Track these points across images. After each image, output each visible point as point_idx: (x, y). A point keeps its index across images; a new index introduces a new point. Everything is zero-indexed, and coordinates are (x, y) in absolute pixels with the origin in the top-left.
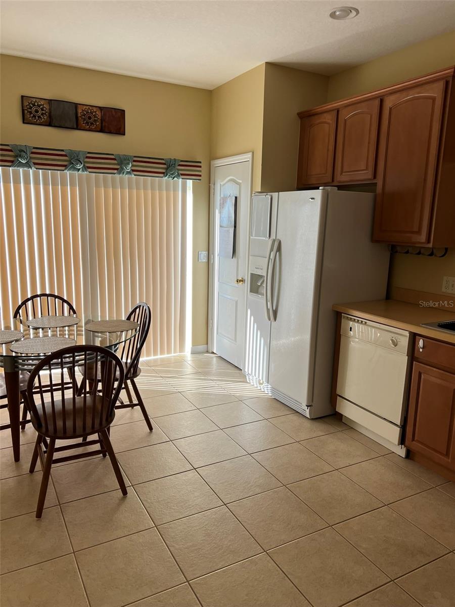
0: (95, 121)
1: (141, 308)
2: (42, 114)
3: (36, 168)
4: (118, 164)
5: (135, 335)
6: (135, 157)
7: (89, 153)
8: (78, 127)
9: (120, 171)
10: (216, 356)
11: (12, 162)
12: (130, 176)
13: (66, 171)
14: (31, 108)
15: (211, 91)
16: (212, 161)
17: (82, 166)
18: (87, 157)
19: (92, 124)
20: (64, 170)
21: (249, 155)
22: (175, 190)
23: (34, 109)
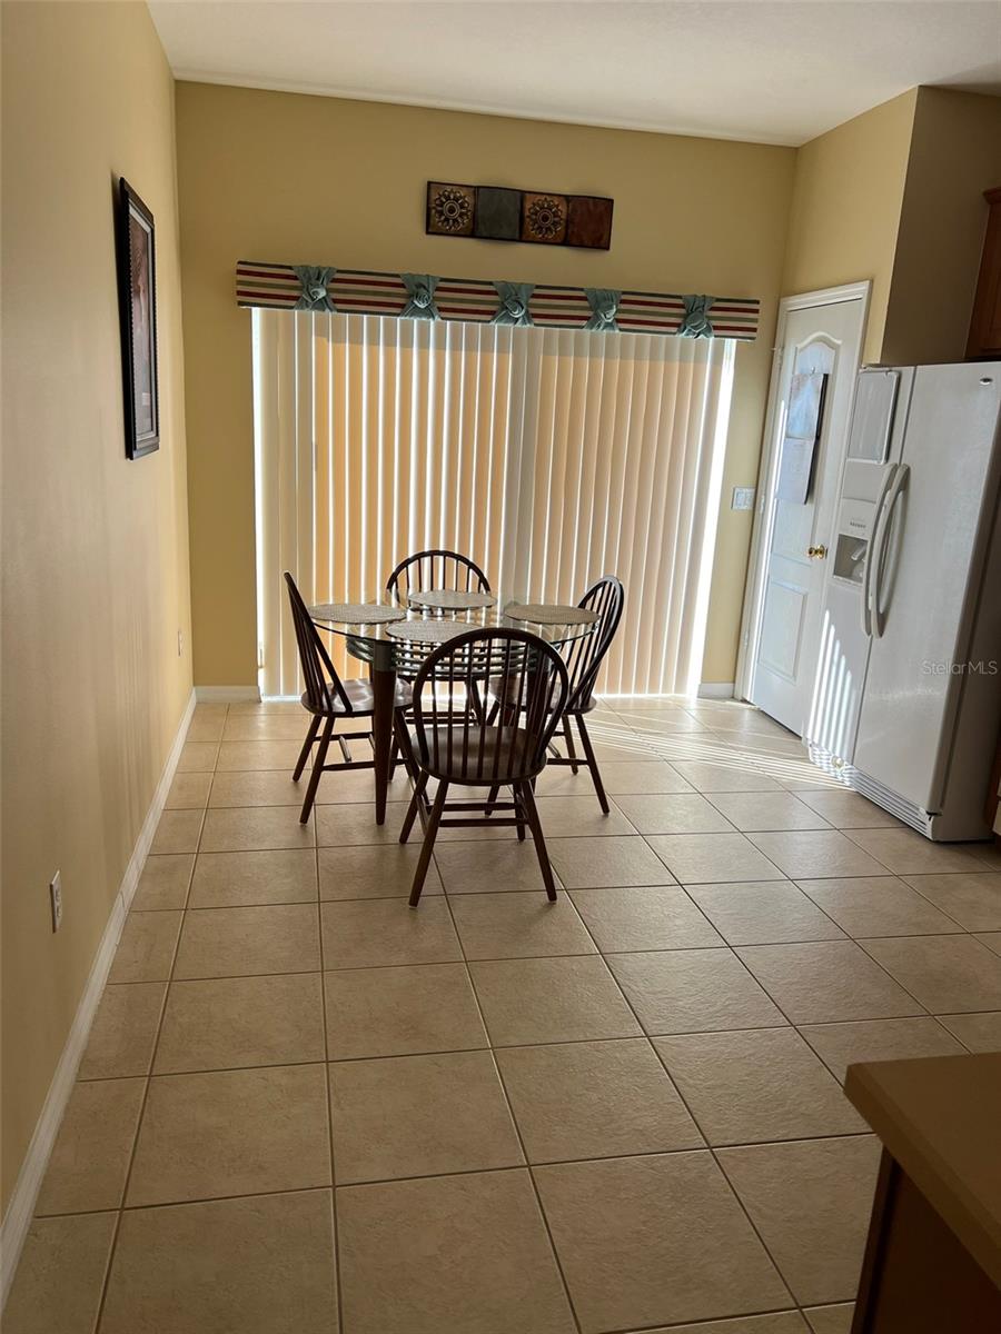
0: (555, 224)
1: (608, 585)
2: (461, 215)
3: (442, 318)
4: (590, 309)
5: (592, 634)
6: (624, 293)
7: (538, 287)
8: (521, 238)
9: (593, 321)
10: (750, 709)
11: (402, 306)
12: (611, 332)
13: (492, 323)
14: (442, 204)
15: (797, 149)
16: (782, 300)
17: (524, 311)
18: (535, 296)
19: (548, 229)
20: (489, 322)
21: (864, 286)
22: (699, 360)
23: (447, 206)
